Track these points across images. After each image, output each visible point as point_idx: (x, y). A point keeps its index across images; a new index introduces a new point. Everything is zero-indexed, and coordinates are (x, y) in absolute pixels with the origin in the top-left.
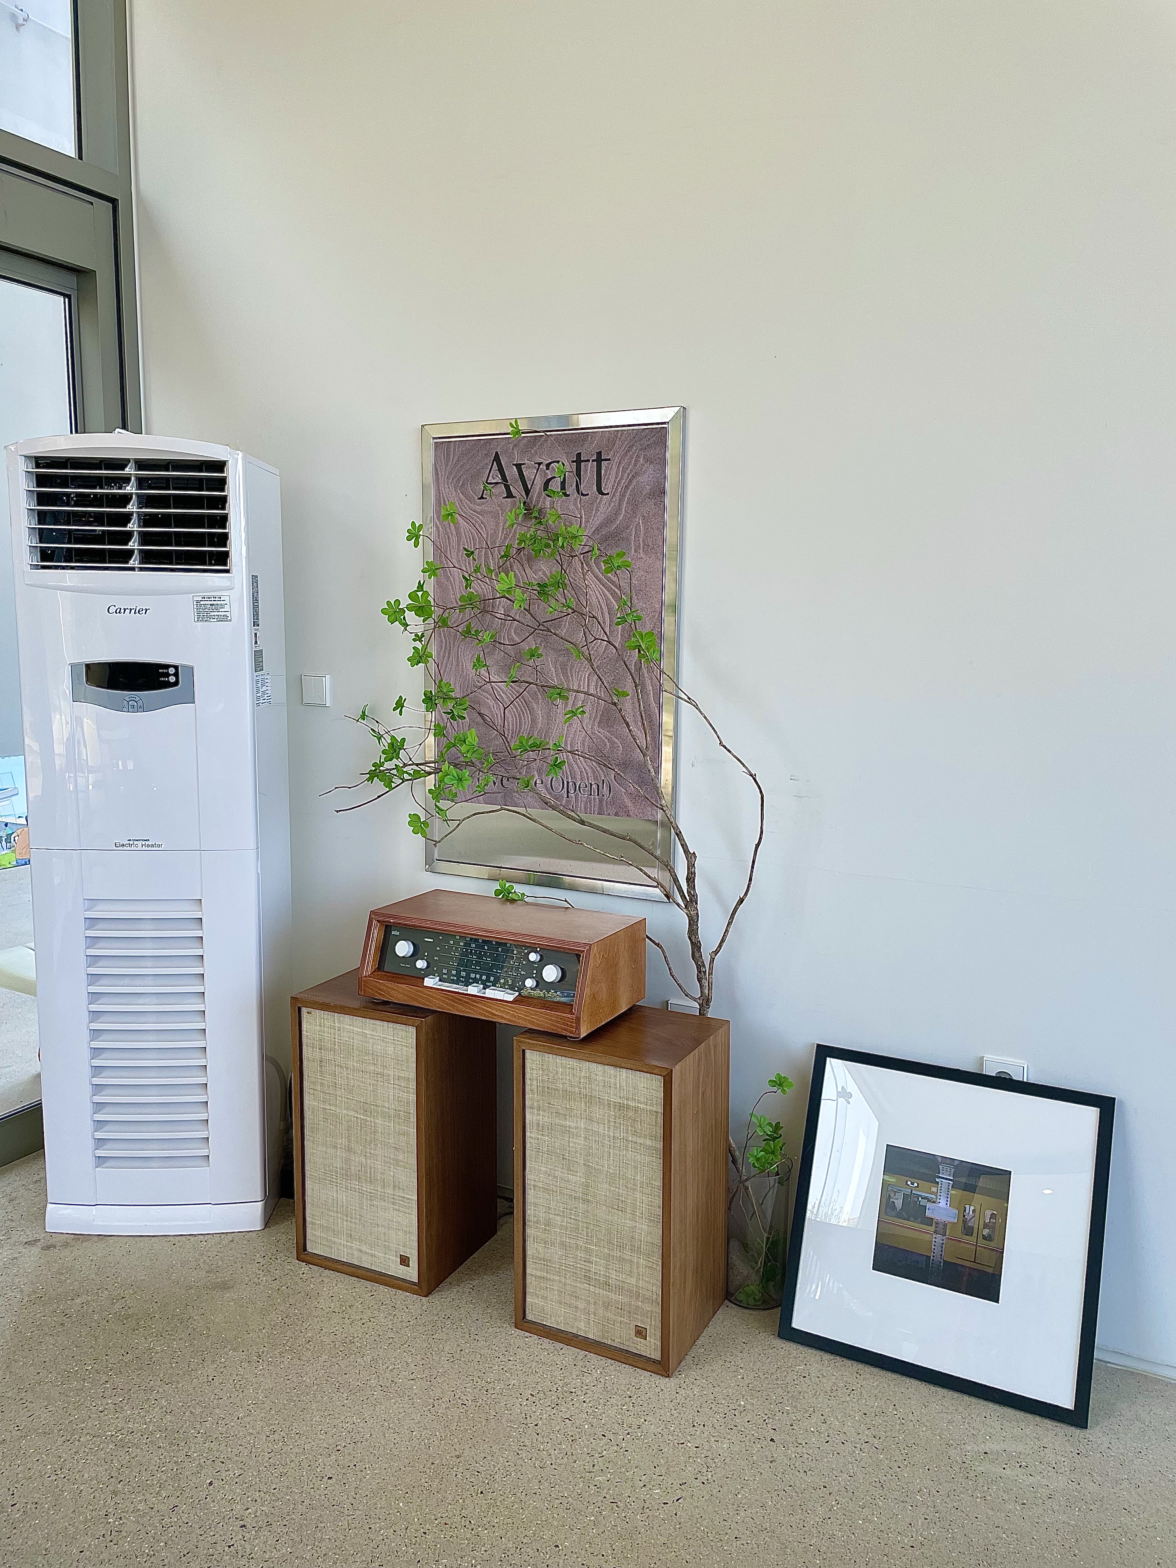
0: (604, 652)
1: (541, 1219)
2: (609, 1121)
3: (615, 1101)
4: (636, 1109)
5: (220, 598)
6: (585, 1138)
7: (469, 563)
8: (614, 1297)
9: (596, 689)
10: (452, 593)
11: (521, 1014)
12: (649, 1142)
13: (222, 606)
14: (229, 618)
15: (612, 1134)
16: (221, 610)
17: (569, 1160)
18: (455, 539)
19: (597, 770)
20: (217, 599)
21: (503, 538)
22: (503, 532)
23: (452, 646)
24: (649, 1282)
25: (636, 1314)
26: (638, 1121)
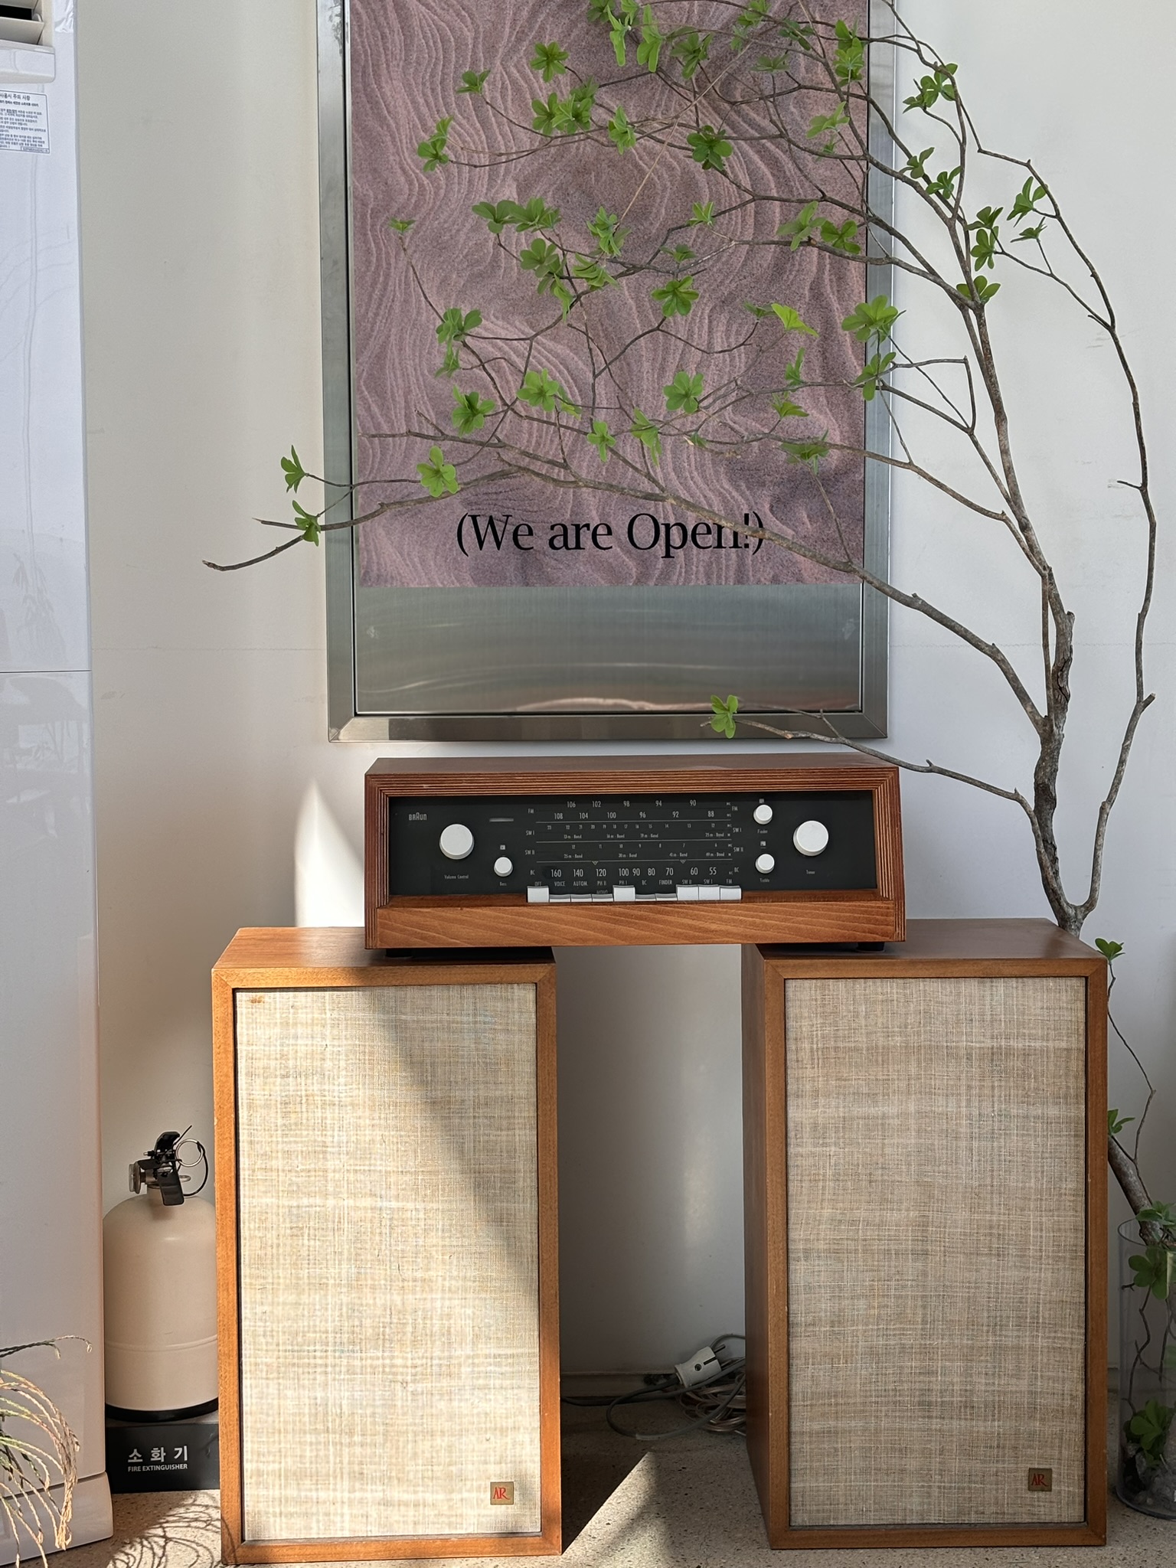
0: (743, 265)
1: (823, 1314)
2: (969, 1087)
3: (983, 1045)
4: (1026, 1054)
5: (28, 98)
6: (918, 1131)
7: (433, 90)
8: (980, 1426)
9: (728, 339)
10: (392, 150)
11: (770, 918)
12: (1053, 1111)
13: (33, 117)
14: (45, 146)
15: (975, 1112)
16: (30, 125)
17: (883, 1181)
18: (398, 38)
19: (733, 497)
20: (22, 101)
21: (513, 39)
22: (512, 28)
23: (393, 261)
24: (1055, 1380)
25: (1030, 1447)
26: (1029, 1077)
